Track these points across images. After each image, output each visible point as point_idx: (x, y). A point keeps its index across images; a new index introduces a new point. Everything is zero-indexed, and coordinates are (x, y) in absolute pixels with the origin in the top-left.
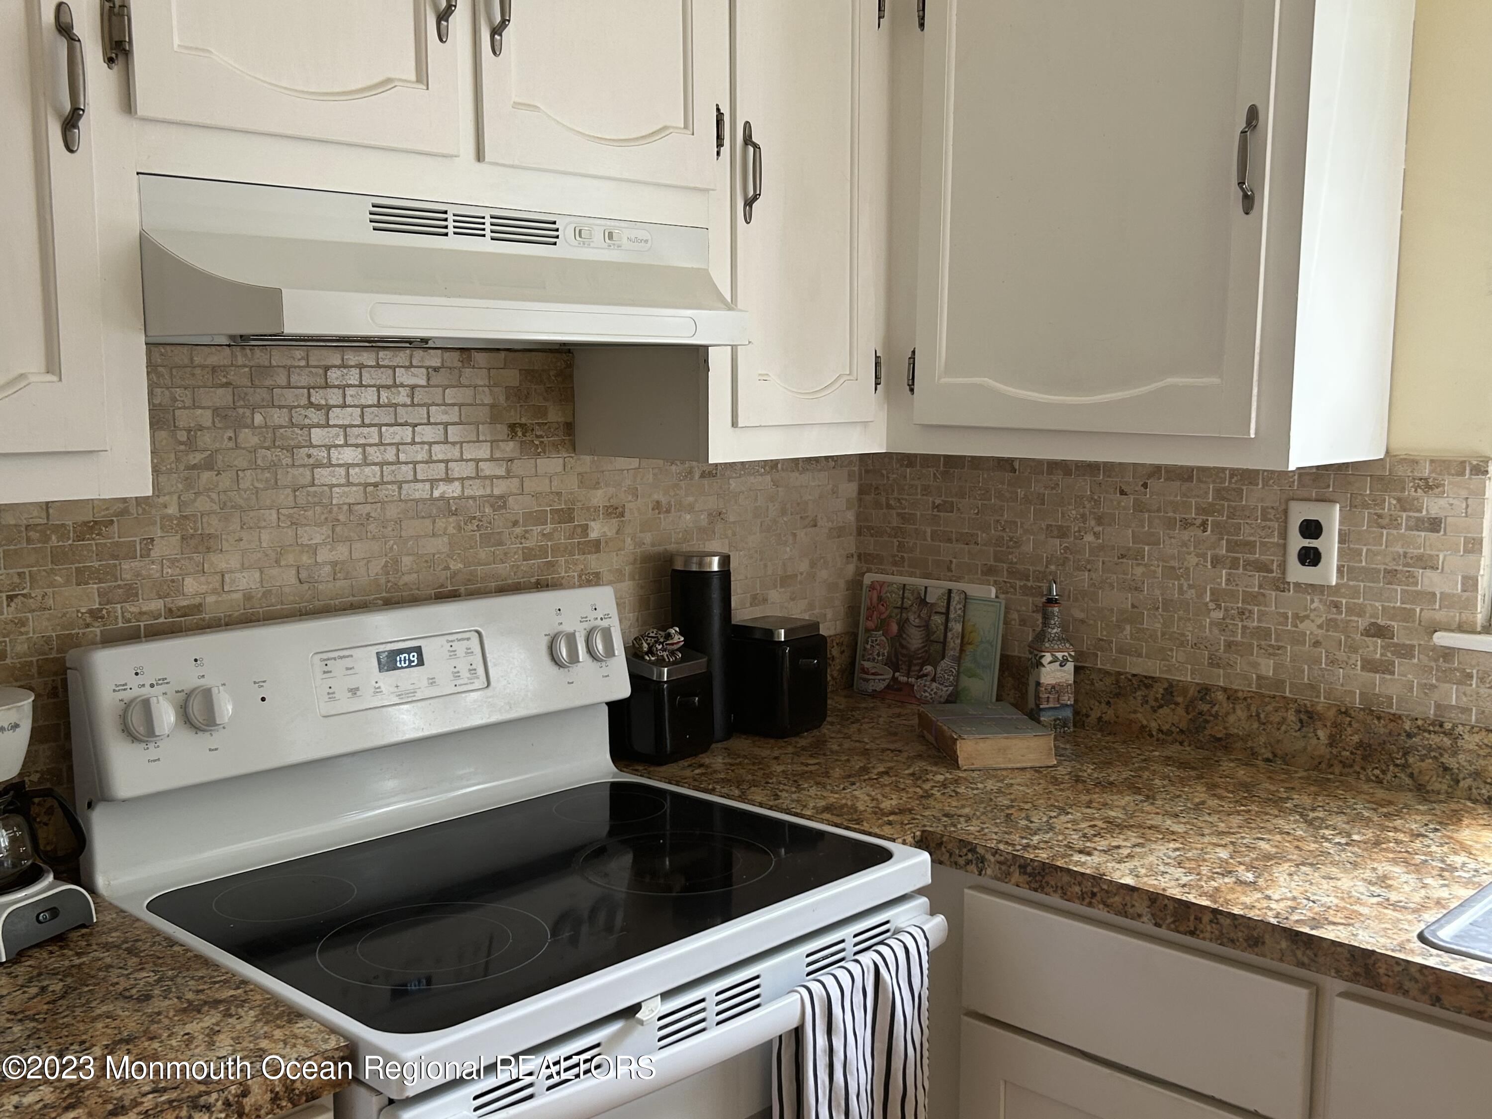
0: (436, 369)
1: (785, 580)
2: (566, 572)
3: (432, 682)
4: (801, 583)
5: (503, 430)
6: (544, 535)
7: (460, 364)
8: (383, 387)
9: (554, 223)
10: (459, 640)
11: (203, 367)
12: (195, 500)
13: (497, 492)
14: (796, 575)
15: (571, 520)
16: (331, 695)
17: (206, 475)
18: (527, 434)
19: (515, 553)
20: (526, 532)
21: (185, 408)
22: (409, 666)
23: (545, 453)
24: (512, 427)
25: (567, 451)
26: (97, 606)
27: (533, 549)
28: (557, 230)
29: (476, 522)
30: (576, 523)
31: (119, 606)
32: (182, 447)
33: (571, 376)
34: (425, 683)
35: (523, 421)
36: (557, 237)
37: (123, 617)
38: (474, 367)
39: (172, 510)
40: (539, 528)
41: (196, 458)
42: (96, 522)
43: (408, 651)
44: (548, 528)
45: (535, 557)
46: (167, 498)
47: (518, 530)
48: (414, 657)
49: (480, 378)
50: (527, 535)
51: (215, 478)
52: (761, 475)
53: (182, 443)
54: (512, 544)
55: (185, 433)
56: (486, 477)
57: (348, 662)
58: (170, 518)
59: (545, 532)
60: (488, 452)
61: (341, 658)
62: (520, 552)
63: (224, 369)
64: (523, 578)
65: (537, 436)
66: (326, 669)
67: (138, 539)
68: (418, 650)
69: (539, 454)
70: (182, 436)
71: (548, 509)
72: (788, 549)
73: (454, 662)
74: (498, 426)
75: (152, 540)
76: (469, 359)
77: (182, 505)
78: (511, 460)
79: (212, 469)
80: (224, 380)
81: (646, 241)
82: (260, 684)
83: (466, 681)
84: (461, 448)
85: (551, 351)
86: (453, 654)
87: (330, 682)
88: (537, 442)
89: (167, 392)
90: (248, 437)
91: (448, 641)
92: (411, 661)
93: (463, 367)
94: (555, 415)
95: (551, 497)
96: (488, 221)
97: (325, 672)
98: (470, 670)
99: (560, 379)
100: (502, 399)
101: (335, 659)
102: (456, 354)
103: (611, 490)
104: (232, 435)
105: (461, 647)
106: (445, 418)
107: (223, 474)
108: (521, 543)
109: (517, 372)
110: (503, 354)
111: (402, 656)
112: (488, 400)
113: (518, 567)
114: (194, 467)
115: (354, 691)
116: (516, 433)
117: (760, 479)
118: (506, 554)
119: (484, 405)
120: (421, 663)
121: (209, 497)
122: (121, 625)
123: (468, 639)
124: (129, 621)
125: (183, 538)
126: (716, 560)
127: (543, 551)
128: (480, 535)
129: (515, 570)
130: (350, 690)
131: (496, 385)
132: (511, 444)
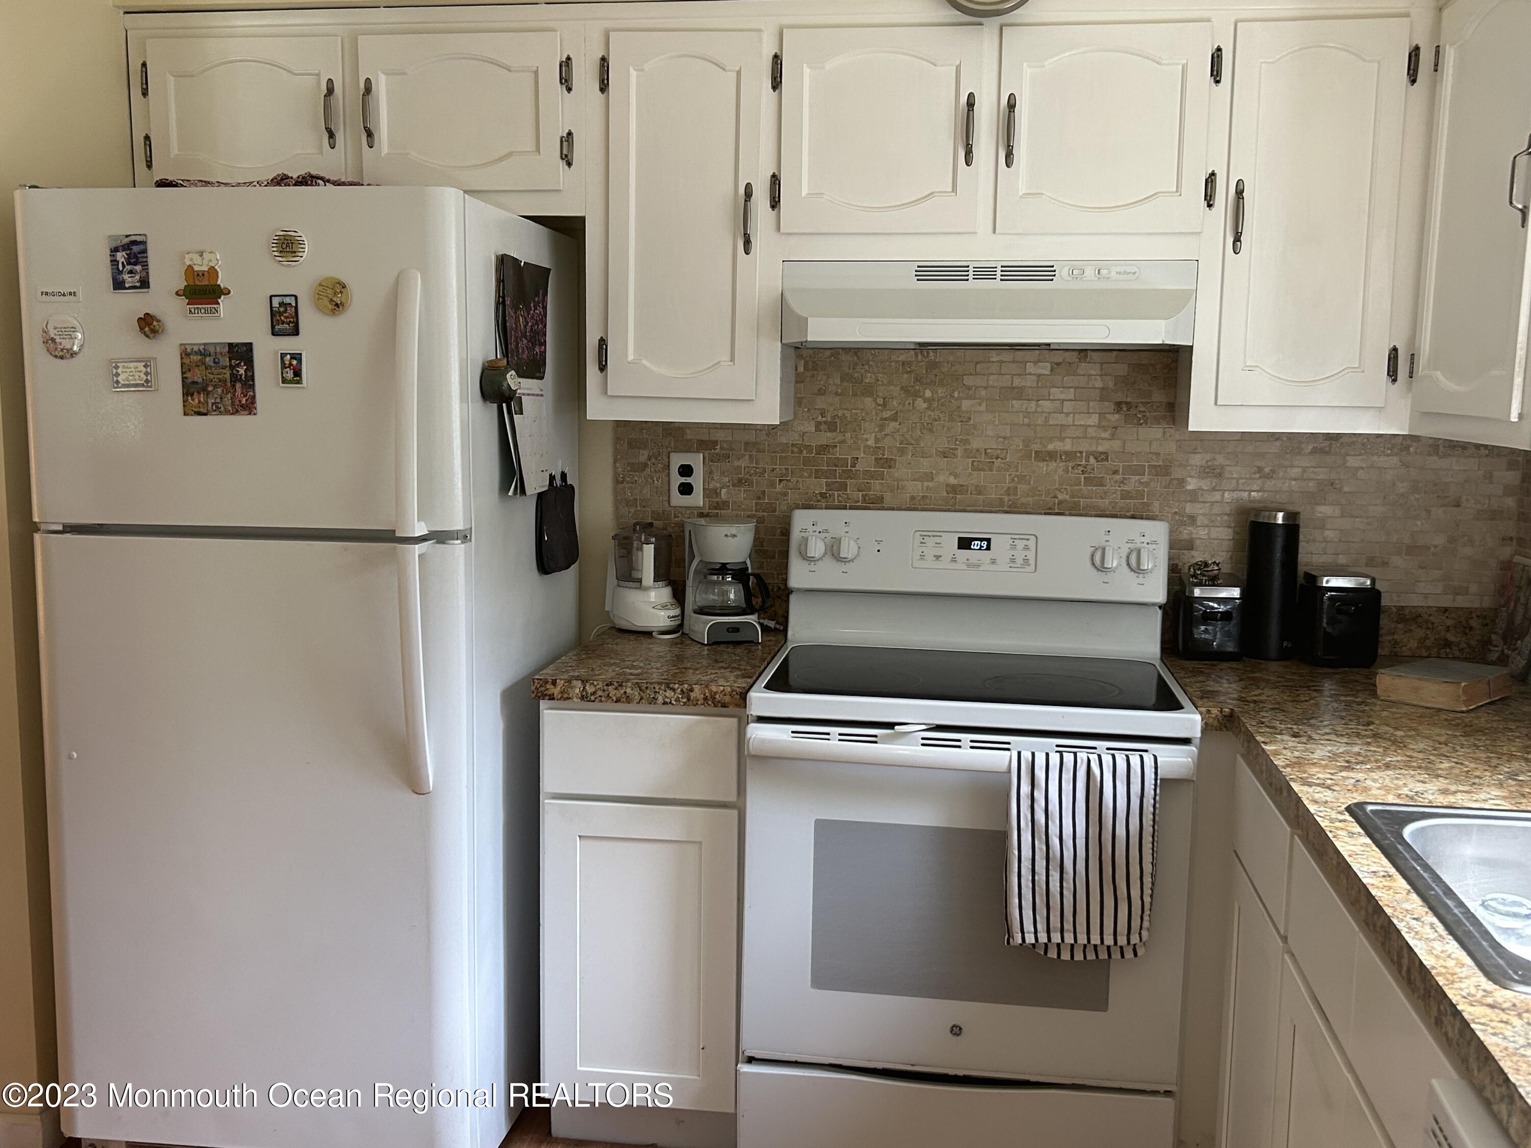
0: (1058, 364)
1: (1412, 550)
2: (1160, 512)
3: (993, 562)
4: (1433, 554)
5: (1109, 406)
6: (1141, 483)
7: (1078, 360)
8: (1015, 375)
9: (1053, 267)
10: (1020, 539)
11: (897, 362)
12: (884, 438)
13: (1100, 449)
14: (1428, 548)
15: (1168, 474)
16: (922, 557)
17: (893, 425)
18: (1132, 410)
19: (1114, 493)
20: (1125, 479)
21: (883, 385)
22: (980, 549)
23: (1147, 424)
24: (1118, 405)
25: (1168, 423)
26: (824, 491)
27: (1130, 492)
28: (1055, 271)
29: (1081, 468)
30: (1172, 477)
31: (836, 493)
32: (880, 407)
33: (1176, 368)
34: (989, 561)
35: (1129, 400)
36: (1054, 276)
37: (838, 499)
38: (1089, 363)
39: (871, 443)
40: (1137, 477)
41: (887, 414)
42: (827, 446)
43: (981, 540)
44: (1145, 479)
45: (1132, 498)
46: (868, 435)
47: (1117, 477)
48: (984, 544)
49: (1094, 370)
50: (1125, 482)
51: (898, 427)
52: (1388, 455)
53: (880, 405)
54: (1112, 486)
55: (882, 400)
56: (1092, 438)
57: (938, 540)
58: (868, 447)
59: (1142, 481)
60: (1097, 421)
61: (934, 536)
62: (1119, 493)
63: (909, 364)
64: (1120, 511)
65: (1140, 412)
66: (923, 541)
67: (850, 457)
68: (989, 540)
69: (1141, 424)
70: (880, 401)
71: (1147, 464)
72: (1419, 523)
73: (1012, 552)
74: (1107, 403)
75: (857, 458)
76: (1086, 357)
77: (877, 440)
78: (1116, 428)
79: (896, 421)
80: (909, 369)
81: (1135, 273)
82: (879, 542)
83: (1019, 566)
84: (1074, 417)
85: (1162, 350)
86: (1014, 547)
87: (923, 549)
88: (1140, 416)
89: (873, 376)
90: (921, 404)
91: (1012, 539)
92: (981, 546)
93: (1080, 362)
94: (1158, 396)
95: (1150, 456)
96: (999, 269)
97: (921, 543)
98: (1024, 559)
99: (1166, 371)
100: (1111, 384)
101: (929, 536)
102: (1075, 354)
103: (1208, 456)
104: (911, 402)
105: (1020, 544)
106: (1062, 396)
107: (903, 425)
108: (1120, 487)
109: (1126, 367)
110: (1115, 353)
111: (976, 542)
112: (1099, 384)
113: (1116, 503)
114: (885, 419)
115: (938, 557)
116: (1121, 408)
117: (1386, 458)
118: (1105, 493)
119: (1095, 388)
120: (988, 548)
121: (893, 437)
122: (836, 503)
123: (1028, 540)
124: (840, 502)
125: (876, 459)
126: (1280, 515)
127: (1140, 494)
128: (1085, 478)
129: (1113, 505)
130: (935, 556)
131: (1106, 375)
132: (1117, 416)
